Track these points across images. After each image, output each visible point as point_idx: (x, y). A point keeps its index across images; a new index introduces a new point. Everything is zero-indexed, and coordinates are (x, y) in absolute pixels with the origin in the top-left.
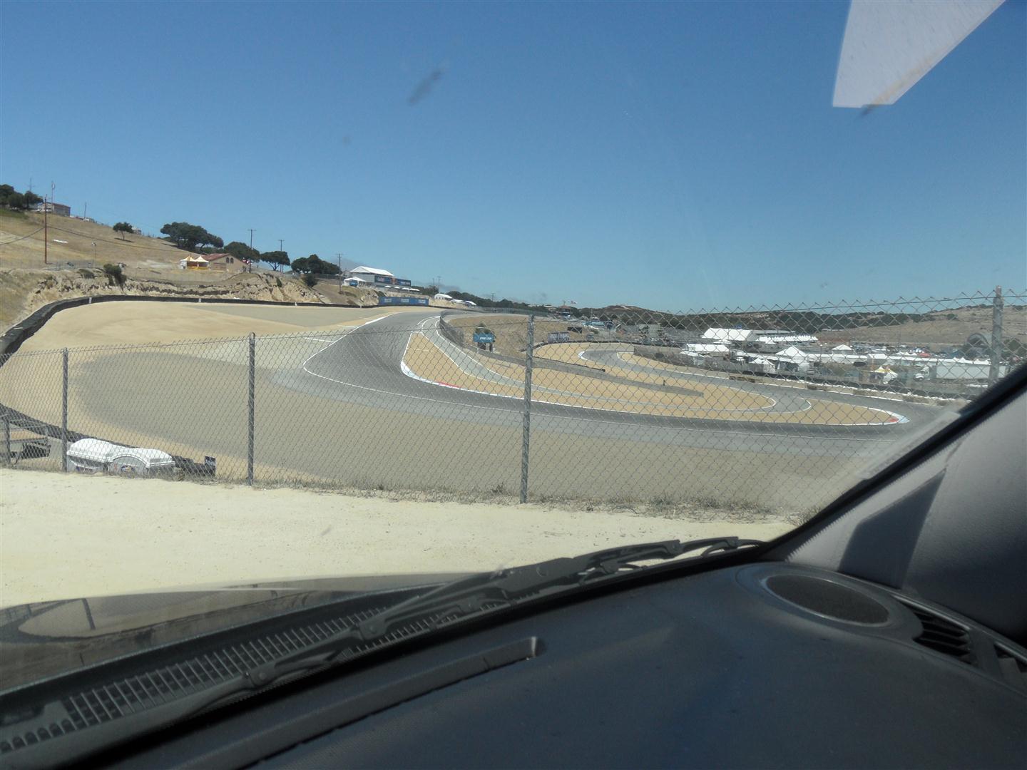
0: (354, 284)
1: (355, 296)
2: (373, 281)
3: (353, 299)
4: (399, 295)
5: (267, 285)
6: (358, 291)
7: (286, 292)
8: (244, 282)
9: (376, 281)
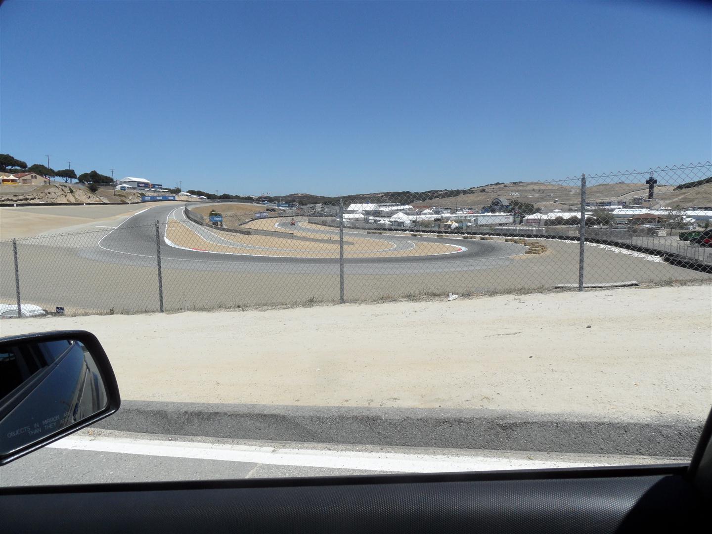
0: (123, 189)
1: (125, 197)
2: (136, 186)
3: (123, 199)
4: (155, 194)
5: (63, 193)
6: (127, 193)
7: (77, 197)
8: (46, 191)
9: (139, 186)
